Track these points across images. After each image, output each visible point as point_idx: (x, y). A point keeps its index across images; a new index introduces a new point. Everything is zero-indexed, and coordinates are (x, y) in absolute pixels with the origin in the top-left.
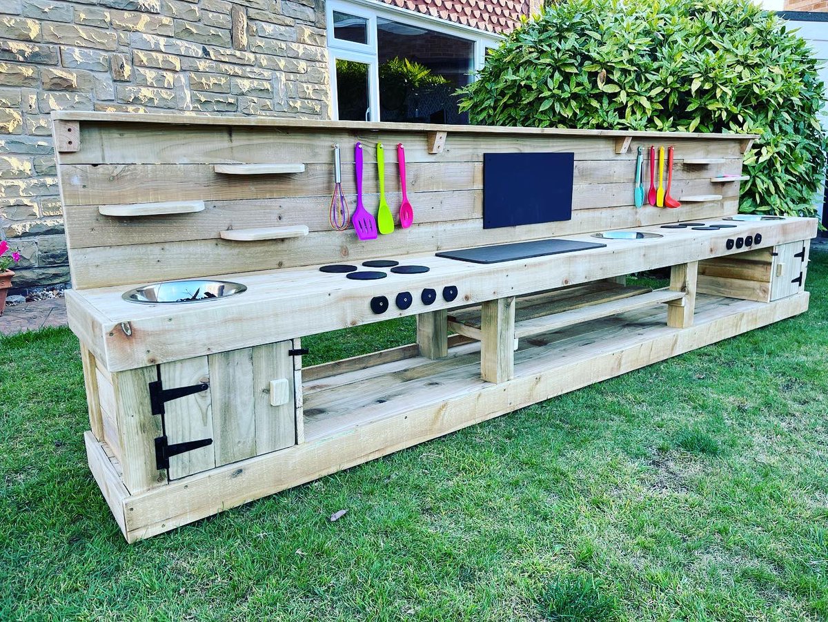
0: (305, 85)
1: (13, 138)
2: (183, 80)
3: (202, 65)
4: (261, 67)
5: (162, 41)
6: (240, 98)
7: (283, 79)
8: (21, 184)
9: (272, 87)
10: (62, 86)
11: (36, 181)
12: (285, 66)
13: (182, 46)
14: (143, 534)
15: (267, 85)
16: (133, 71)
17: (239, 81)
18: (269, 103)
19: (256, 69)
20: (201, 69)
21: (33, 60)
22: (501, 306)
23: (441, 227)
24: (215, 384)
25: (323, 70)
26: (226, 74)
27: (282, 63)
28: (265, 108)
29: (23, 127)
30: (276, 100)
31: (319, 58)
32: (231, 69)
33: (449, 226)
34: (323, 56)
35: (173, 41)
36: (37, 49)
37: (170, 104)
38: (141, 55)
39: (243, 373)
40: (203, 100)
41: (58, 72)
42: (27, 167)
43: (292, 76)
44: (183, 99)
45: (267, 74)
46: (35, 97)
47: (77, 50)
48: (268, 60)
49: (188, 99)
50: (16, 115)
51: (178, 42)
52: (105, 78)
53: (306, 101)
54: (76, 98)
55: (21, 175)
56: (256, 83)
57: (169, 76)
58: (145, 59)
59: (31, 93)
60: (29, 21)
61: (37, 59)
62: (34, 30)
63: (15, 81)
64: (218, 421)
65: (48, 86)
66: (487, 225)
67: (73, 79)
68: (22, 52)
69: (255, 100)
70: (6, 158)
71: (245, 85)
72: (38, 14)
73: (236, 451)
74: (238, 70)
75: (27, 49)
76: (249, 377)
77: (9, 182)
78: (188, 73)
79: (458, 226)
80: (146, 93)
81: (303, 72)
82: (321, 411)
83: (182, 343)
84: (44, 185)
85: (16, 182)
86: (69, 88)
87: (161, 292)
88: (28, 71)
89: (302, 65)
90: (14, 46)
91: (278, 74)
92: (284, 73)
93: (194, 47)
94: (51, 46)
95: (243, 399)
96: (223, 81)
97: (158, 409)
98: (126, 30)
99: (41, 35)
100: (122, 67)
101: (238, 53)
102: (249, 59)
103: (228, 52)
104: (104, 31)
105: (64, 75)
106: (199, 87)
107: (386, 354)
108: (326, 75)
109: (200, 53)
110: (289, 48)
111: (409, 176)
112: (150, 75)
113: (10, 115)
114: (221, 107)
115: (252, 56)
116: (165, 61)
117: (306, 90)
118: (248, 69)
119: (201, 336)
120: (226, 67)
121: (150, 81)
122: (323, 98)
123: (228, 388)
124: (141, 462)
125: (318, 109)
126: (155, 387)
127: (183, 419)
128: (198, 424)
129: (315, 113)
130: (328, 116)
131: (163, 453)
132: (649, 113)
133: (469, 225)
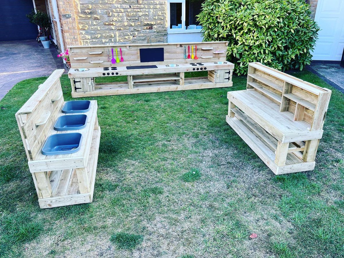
0: (159, 12)
1: (87, 31)
2: (124, 15)
3: (129, 10)
4: (145, 8)
5: (119, 5)
6: (139, 17)
7: (152, 11)
8: (89, 41)
9: (149, 14)
10: (96, 19)
11: (91, 40)
12: (153, 7)
13: (124, 6)
14: (73, 97)
15: (147, 13)
16: (112, 14)
17: (139, 13)
18: (147, 18)
19: (144, 9)
20: (129, 11)
21: (90, 13)
24: (81, 81)
25: (165, 7)
26: (135, 12)
27: (152, 7)
28: (146, 19)
29: (88, 29)
30: (150, 17)
31: (164, 3)
32: (137, 10)
33: (132, 62)
34: (165, 3)
35: (122, 5)
36: (91, 11)
37: (121, 21)
38: (114, 10)
39: (85, 80)
40: (129, 19)
41: (95, 16)
42: (90, 37)
43: (155, 10)
44: (124, 19)
45: (147, 10)
46: (91, 22)
47: (99, 10)
48: (148, 6)
49: (125, 19)
50: (87, 26)
51: (123, 5)
52: (106, 16)
53: (159, 16)
54: (100, 21)
55: (88, 39)
56: (144, 13)
57: (121, 14)
58: (115, 11)
59: (90, 21)
60: (89, 5)
61: (91, 13)
62: (90, 7)
63: (86, 18)
64: (82, 86)
65: (93, 19)
66: (141, 62)
67: (99, 17)
68: (88, 12)
69: (144, 18)
70: (85, 35)
71: (141, 14)
72: (91, 3)
73: (85, 90)
74: (139, 10)
75: (89, 11)
76: (86, 81)
77: (86, 41)
78: (126, 13)
79: (134, 62)
80: (115, 19)
81: (158, 8)
82: (102, 88)
83: (77, 76)
84: (93, 41)
85: (87, 41)
86: (98, 19)
87: (80, 70)
88: (89, 16)
89: (158, 6)
90: (86, 11)
91: (150, 10)
92: (152, 9)
93: (127, 6)
94: (94, 10)
95: (85, 84)
96: (135, 13)
97: (75, 83)
98: (111, 4)
99: (92, 8)
100: (109, 13)
101: (139, 6)
102: (142, 7)
103: (136, 6)
104: (105, 5)
105: (97, 16)
106: (128, 16)
107: (121, 83)
108: (166, 8)
109: (129, 7)
110: (154, 2)
111: (123, 53)
112: (116, 14)
113: (86, 26)
114: (134, 20)
115: (143, 6)
116: (120, 10)
117: (159, 13)
118: (142, 9)
119: (79, 75)
120: (136, 10)
121: (116, 16)
122: (165, 15)
123: (83, 82)
124: (73, 89)
125: (162, 18)
126: (74, 81)
127: (78, 85)
128: (80, 86)
129: (162, 19)
130: (166, 20)
131: (76, 89)
132: (229, 29)
133: (137, 62)
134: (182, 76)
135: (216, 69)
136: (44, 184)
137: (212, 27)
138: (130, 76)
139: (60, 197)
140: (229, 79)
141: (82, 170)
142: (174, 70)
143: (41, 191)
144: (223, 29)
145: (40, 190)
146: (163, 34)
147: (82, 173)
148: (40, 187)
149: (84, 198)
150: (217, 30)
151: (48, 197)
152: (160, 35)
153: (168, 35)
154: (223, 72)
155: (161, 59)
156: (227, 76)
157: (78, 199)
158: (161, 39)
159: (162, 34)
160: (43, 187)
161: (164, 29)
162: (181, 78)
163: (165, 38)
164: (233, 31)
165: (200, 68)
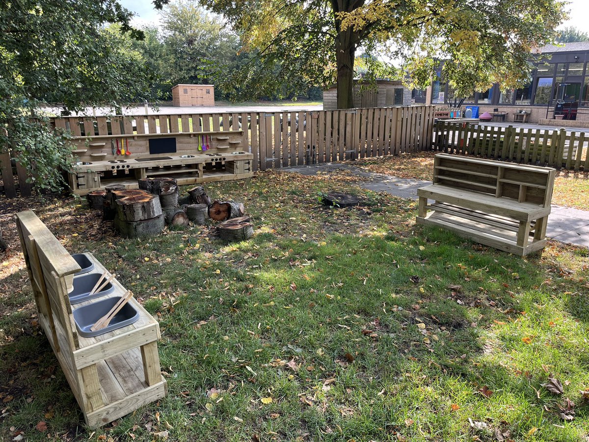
22: (141, 169)
23: (138, 154)
24: (85, 177)
33: (141, 154)
39: (90, 175)
64: (86, 182)
66: (150, 154)
76: (91, 177)
79: (144, 154)
83: (81, 171)
95: (90, 179)
97: (77, 179)
123: (88, 177)
124: (75, 186)
126: (77, 176)
127: (81, 181)
128: (83, 182)
131: (78, 185)
133: (146, 153)
134: (201, 167)
135: (236, 159)
136: (96, 386)
138: (143, 168)
139: (120, 401)
140: (249, 169)
141: (153, 345)
142: (191, 161)
143: (91, 400)
145: (88, 397)
147: (152, 350)
148: (89, 393)
149: (157, 391)
151: (101, 406)
154: (243, 162)
155: (174, 150)
156: (247, 166)
157: (149, 396)
160: (94, 391)
162: (200, 170)
165: (218, 158)
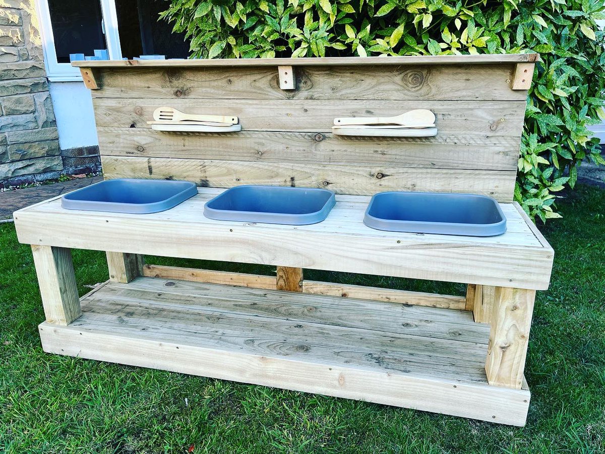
122: (23, 6)
125: (16, 19)
129: (13, 24)
130: (33, 28)
132: (333, 19)
137: (241, 21)
144: (301, 25)
146: (28, 82)
150: (274, 31)
152: (13, 89)
153: (52, 86)
158: (18, 102)
159: (20, 82)
161: (31, 63)
163: (40, 97)
164: (350, 32)
